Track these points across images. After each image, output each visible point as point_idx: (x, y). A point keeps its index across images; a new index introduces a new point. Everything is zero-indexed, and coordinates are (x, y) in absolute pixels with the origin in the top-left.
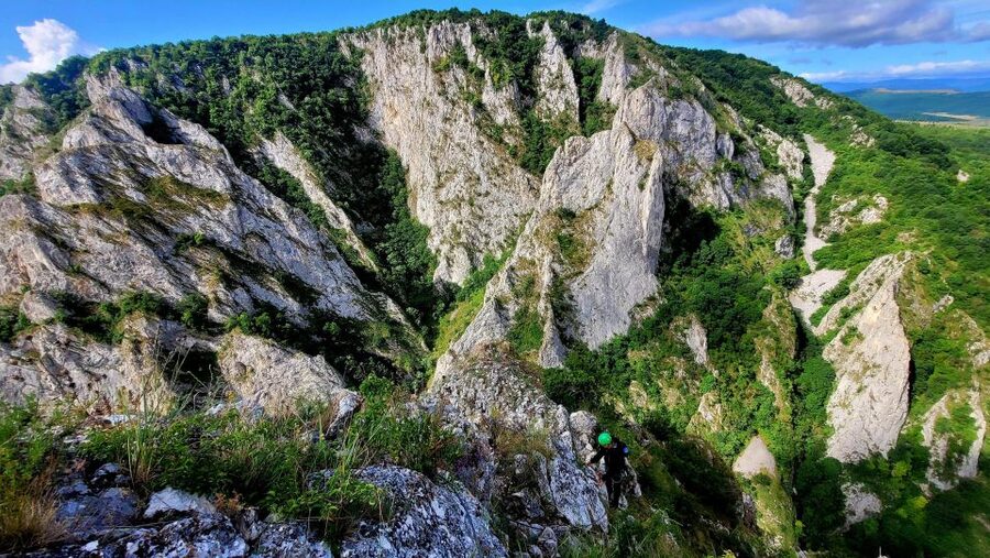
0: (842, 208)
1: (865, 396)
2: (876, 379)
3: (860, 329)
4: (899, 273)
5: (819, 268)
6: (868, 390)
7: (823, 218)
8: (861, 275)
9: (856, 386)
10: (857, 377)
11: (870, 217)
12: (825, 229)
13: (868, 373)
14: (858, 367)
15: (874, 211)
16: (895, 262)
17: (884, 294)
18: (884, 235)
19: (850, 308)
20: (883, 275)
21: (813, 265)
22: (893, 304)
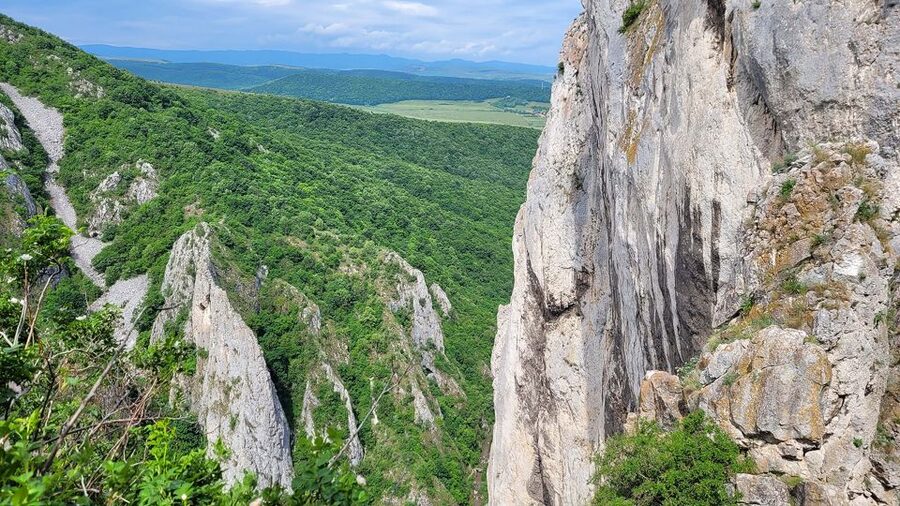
0: (103, 186)
1: (241, 427)
2: (242, 397)
3: (198, 343)
4: (206, 252)
5: (110, 283)
6: (241, 418)
7: (83, 207)
8: (168, 271)
9: (226, 423)
10: (222, 408)
11: (144, 192)
12: (95, 222)
13: (232, 394)
14: (218, 395)
15: (144, 184)
16: (197, 239)
17: (204, 283)
18: (171, 213)
19: (175, 320)
20: (191, 262)
21: (100, 281)
22: (217, 291)
